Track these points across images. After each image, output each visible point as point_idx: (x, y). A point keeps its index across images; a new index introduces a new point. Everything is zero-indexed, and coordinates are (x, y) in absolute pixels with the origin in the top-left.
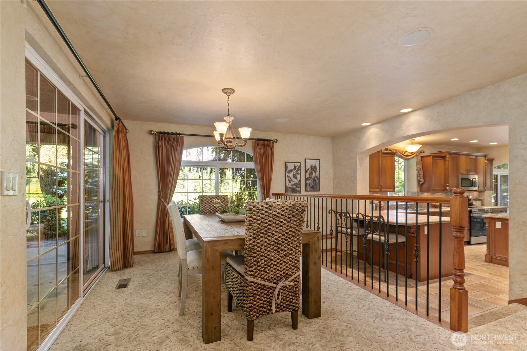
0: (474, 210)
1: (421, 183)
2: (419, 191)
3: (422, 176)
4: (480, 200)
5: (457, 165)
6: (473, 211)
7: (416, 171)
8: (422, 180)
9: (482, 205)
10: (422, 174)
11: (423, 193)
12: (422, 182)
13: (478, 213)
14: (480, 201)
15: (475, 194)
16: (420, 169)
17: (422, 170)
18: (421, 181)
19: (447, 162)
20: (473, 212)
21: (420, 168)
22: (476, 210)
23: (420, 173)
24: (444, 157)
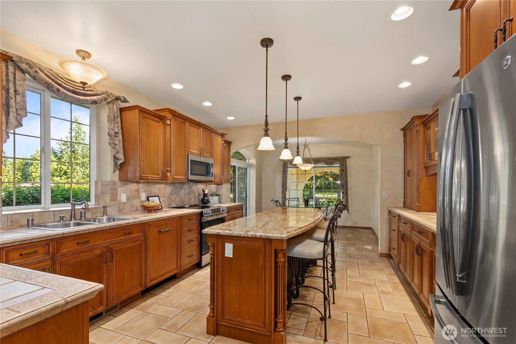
0: (205, 212)
1: (119, 162)
2: (117, 179)
3: (120, 147)
4: (217, 195)
5: (185, 137)
6: (205, 214)
7: (108, 137)
8: (121, 156)
9: (220, 202)
10: (121, 144)
11: (127, 184)
12: (121, 161)
13: (211, 216)
14: (217, 197)
15: (213, 187)
16: (116, 133)
17: (120, 136)
18: (118, 159)
19: (168, 128)
20: (204, 216)
21: (116, 130)
22: (208, 212)
23: (116, 142)
24: (162, 119)
